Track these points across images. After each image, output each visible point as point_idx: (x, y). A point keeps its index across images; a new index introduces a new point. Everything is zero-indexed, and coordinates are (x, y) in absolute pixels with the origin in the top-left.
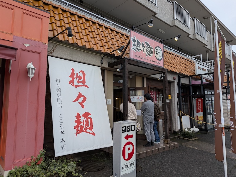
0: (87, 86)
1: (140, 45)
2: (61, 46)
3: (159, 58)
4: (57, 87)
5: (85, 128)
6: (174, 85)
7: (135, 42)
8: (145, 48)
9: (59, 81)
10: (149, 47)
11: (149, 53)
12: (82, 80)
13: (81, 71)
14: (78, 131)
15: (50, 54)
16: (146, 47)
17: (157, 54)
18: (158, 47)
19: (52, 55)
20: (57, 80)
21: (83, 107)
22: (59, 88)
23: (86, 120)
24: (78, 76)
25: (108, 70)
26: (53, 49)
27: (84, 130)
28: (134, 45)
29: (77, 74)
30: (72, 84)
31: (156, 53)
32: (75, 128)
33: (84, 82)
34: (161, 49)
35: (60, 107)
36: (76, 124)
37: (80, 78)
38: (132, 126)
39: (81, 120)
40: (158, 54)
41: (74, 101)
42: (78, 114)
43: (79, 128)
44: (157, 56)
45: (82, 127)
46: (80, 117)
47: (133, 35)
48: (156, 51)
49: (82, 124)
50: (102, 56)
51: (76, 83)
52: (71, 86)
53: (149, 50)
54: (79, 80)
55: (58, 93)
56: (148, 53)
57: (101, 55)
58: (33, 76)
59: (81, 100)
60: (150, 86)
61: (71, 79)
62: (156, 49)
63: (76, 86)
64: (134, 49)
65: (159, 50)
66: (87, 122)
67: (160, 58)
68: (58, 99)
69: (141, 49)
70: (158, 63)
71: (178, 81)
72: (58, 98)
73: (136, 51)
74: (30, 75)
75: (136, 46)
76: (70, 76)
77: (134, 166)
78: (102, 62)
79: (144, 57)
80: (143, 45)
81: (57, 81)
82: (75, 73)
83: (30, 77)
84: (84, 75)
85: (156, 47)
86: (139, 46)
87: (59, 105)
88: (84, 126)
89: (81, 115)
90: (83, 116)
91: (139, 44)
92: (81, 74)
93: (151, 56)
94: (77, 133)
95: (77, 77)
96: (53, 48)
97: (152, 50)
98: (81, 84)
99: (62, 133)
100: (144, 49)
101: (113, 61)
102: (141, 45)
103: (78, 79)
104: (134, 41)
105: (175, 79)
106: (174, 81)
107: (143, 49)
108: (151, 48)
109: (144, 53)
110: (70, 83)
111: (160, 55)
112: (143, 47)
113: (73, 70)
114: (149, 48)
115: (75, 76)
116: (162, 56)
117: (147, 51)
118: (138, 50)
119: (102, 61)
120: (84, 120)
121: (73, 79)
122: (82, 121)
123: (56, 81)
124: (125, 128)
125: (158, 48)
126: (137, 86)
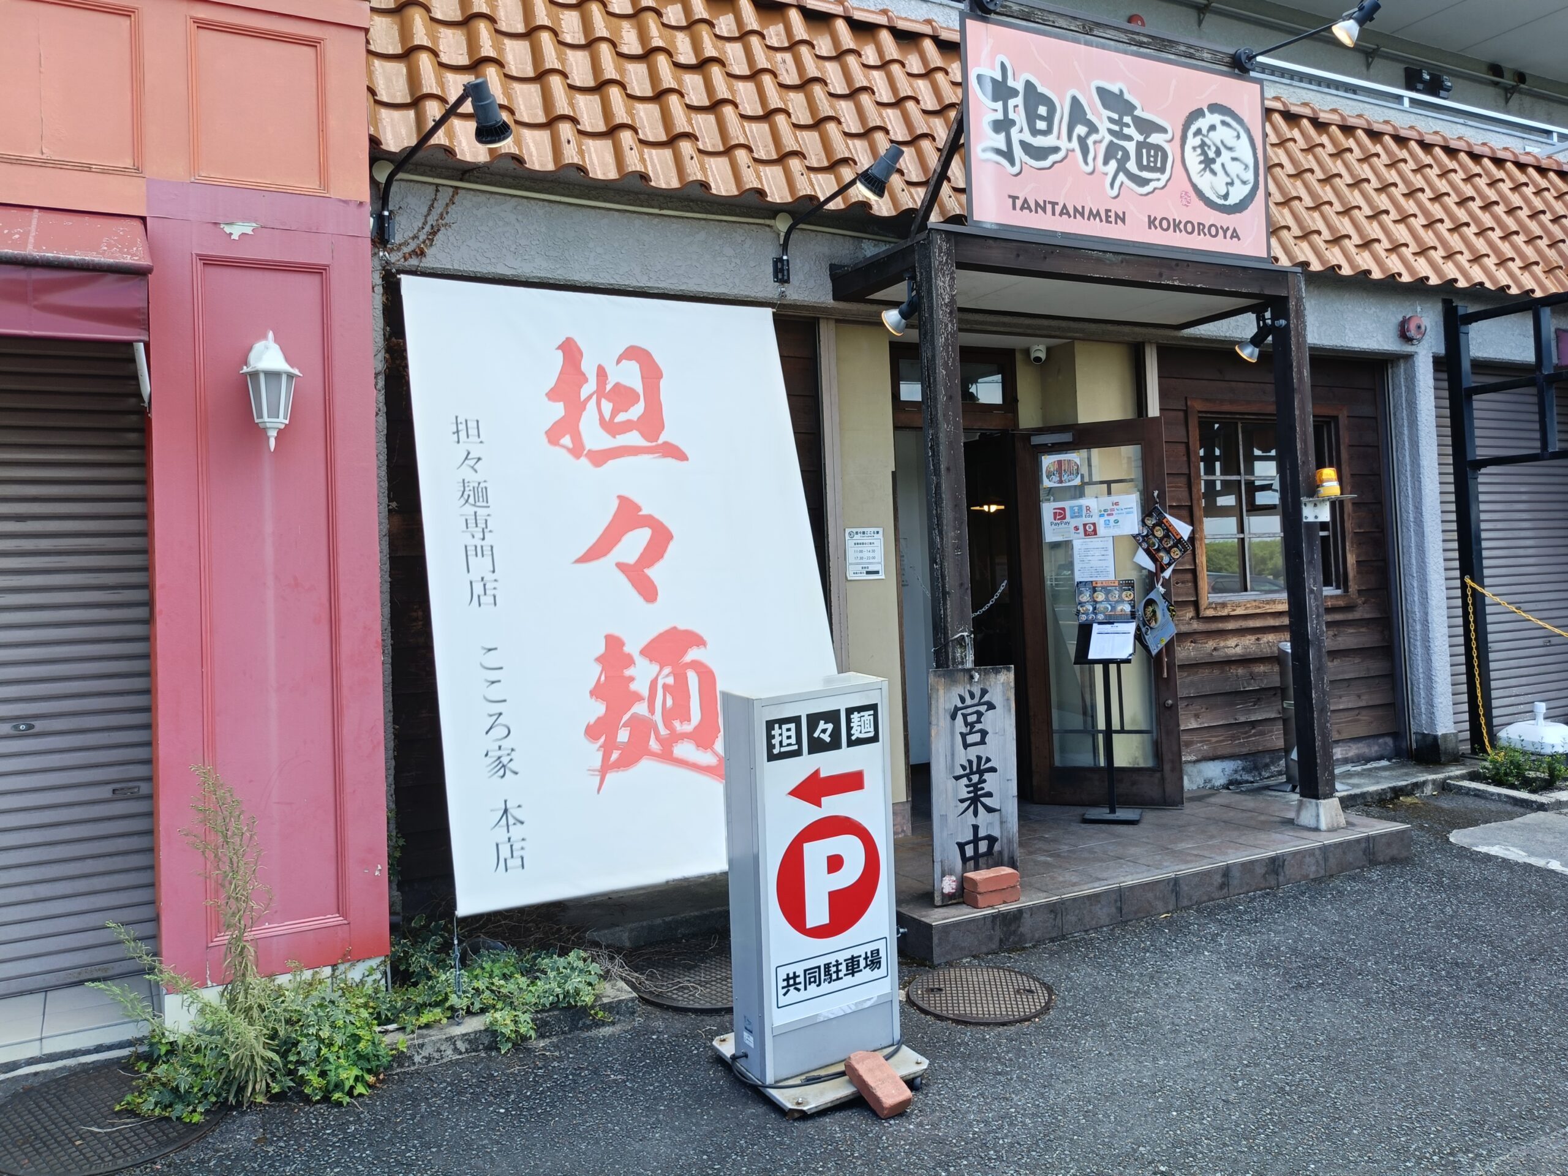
0: (674, 452)
1: (1049, 119)
2: (482, 198)
3: (1226, 197)
4: (467, 473)
5: (663, 731)
6: (1411, 380)
7: (1011, 102)
8: (1093, 129)
9: (473, 432)
10: (1127, 119)
11: (1132, 166)
12: (636, 412)
13: (634, 353)
14: (615, 755)
15: (413, 262)
16: (1103, 125)
17: (1208, 163)
18: (1215, 108)
19: (428, 263)
20: (462, 427)
21: (648, 592)
22: (472, 478)
23: (670, 680)
24: (609, 387)
25: (842, 321)
26: (427, 228)
27: (654, 745)
28: (1003, 125)
29: (602, 373)
30: (567, 441)
31: (1193, 160)
32: (592, 732)
33: (652, 423)
34: (1240, 121)
35: (487, 600)
36: (599, 709)
37: (622, 396)
38: (855, 716)
39: (632, 679)
40: (1217, 167)
41: (583, 559)
42: (614, 643)
43: (623, 736)
44: (1205, 182)
45: (641, 728)
46: (629, 661)
47: (985, 52)
48: (1192, 141)
49: (640, 709)
50: (782, 224)
51: (594, 437)
52: (560, 455)
53: (1131, 147)
54: (614, 413)
55: (469, 510)
56: (1122, 168)
57: (768, 222)
58: (281, 419)
59: (633, 544)
60: (1198, 405)
61: (558, 410)
62: (1193, 128)
63: (599, 458)
64: (998, 152)
65: (1223, 134)
66: (679, 690)
67: (1238, 193)
68: (471, 553)
69: (1063, 144)
70: (1213, 231)
71: (1442, 351)
72: (471, 542)
73: (1016, 169)
74: (266, 418)
75: (1014, 131)
76: (553, 395)
77: (877, 973)
78: (781, 273)
79: (1091, 204)
80: (1077, 112)
81: (463, 434)
82: (588, 367)
83: (264, 430)
84: (652, 373)
85: (1198, 114)
86: (1041, 125)
87: (478, 589)
88: (658, 717)
89: (633, 647)
90: (648, 652)
91: (1042, 110)
92: (630, 375)
93: (1152, 185)
94: (606, 768)
95: (600, 392)
96: (431, 220)
97: (1155, 138)
98: (633, 438)
99: (502, 767)
100: (1090, 141)
101: (870, 249)
102: (1063, 110)
103: (607, 407)
104: (1001, 91)
105: (1413, 332)
106: (1408, 349)
107: (1075, 144)
108: (1147, 127)
109: (1090, 169)
110: (553, 435)
111: (1234, 168)
112: (1081, 130)
113: (570, 351)
114: (1131, 131)
115: (589, 388)
116: (1249, 176)
117: (1111, 152)
118: (1039, 153)
119: (780, 260)
120: (656, 679)
121: (575, 408)
122: (641, 686)
123: (458, 432)
124: (792, 726)
125: (1215, 118)
126: (1085, 416)
